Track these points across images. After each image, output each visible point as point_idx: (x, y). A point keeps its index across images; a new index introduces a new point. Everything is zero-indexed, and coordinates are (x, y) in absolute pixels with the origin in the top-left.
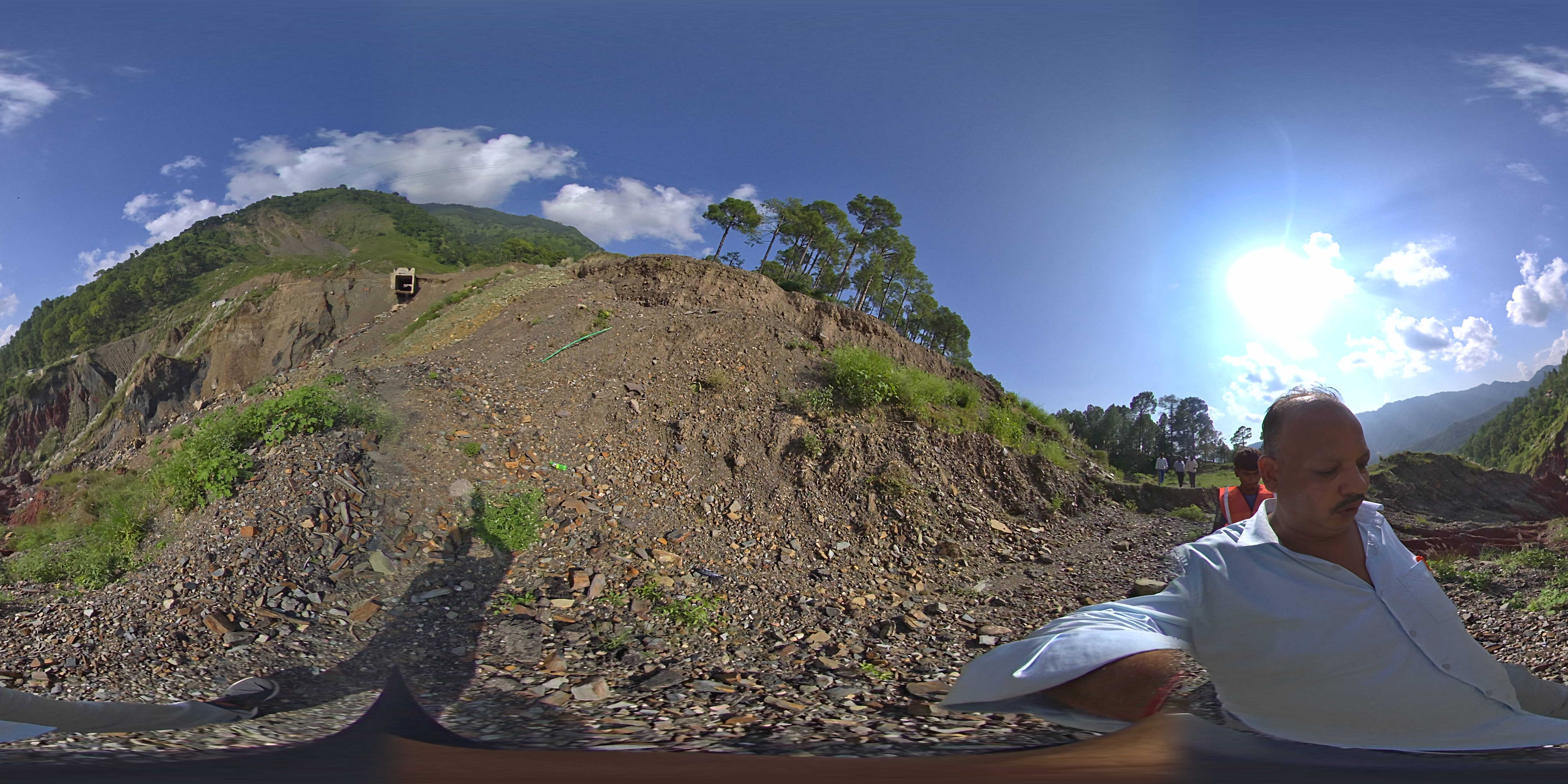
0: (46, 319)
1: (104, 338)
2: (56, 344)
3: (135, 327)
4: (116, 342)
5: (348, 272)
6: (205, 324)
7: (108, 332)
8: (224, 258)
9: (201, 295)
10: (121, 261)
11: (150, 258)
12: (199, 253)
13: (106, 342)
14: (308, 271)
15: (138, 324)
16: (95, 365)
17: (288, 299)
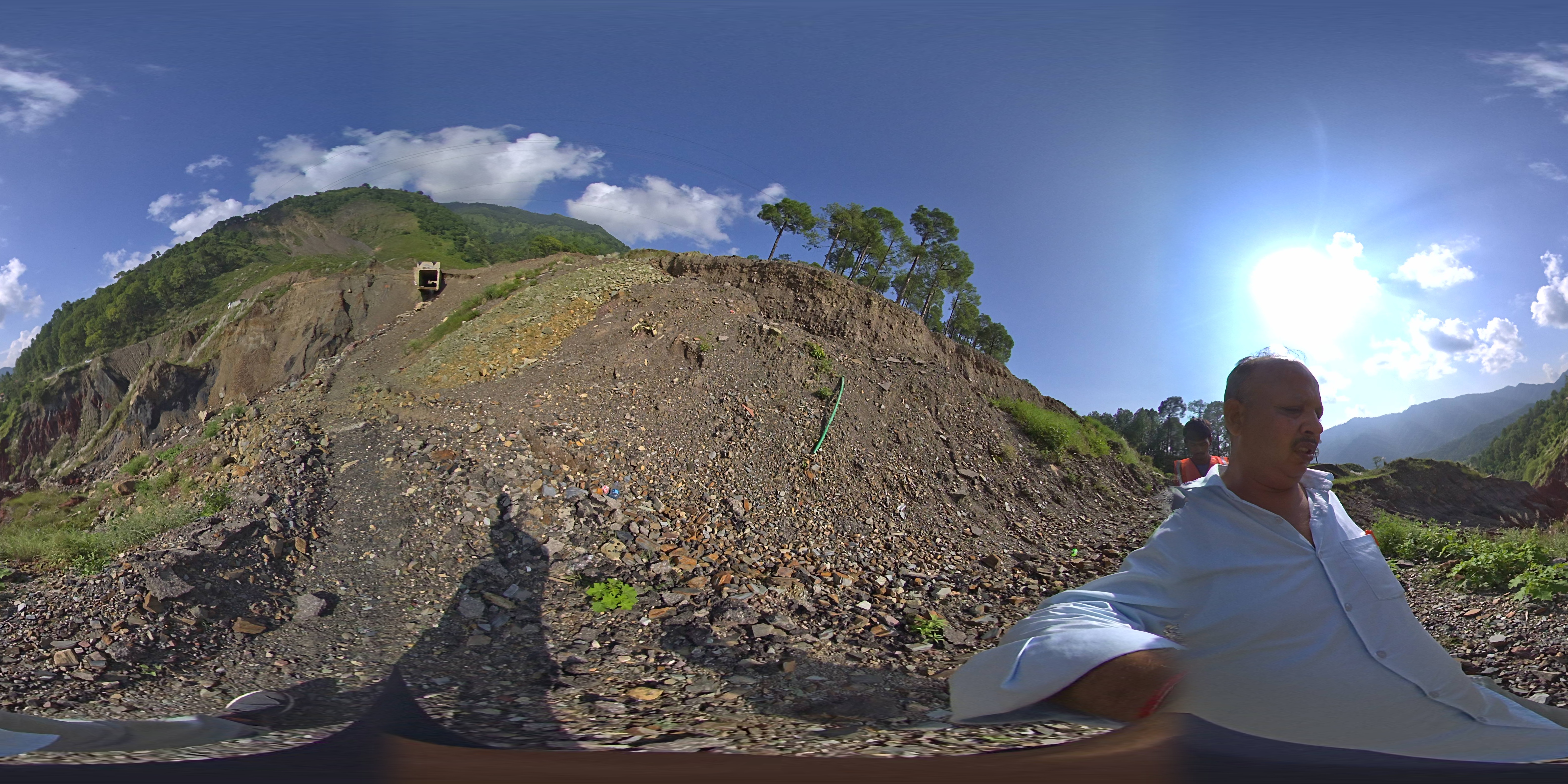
0: (65, 321)
1: (120, 341)
2: (73, 348)
3: (152, 330)
4: (131, 346)
5: (369, 269)
6: (218, 326)
7: (125, 335)
8: (245, 258)
9: (220, 296)
10: (144, 263)
11: (171, 259)
12: (218, 253)
13: (122, 346)
14: (327, 269)
15: (155, 327)
16: (107, 370)
17: (302, 298)
